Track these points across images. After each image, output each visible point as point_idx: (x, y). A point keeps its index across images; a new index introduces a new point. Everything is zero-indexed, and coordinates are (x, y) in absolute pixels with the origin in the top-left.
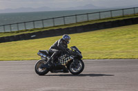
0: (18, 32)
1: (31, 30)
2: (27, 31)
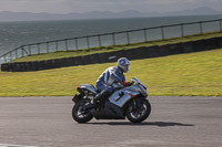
0: (87, 51)
1: (109, 48)
2: (102, 48)
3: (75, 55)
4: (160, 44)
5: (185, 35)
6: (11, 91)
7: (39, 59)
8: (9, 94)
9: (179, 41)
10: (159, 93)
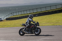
2: (34, 13)
3: (26, 15)
4: (50, 11)
5: (57, 8)
6: (9, 26)
7: (16, 16)
8: (8, 26)
9: (55, 10)
10: (50, 25)
